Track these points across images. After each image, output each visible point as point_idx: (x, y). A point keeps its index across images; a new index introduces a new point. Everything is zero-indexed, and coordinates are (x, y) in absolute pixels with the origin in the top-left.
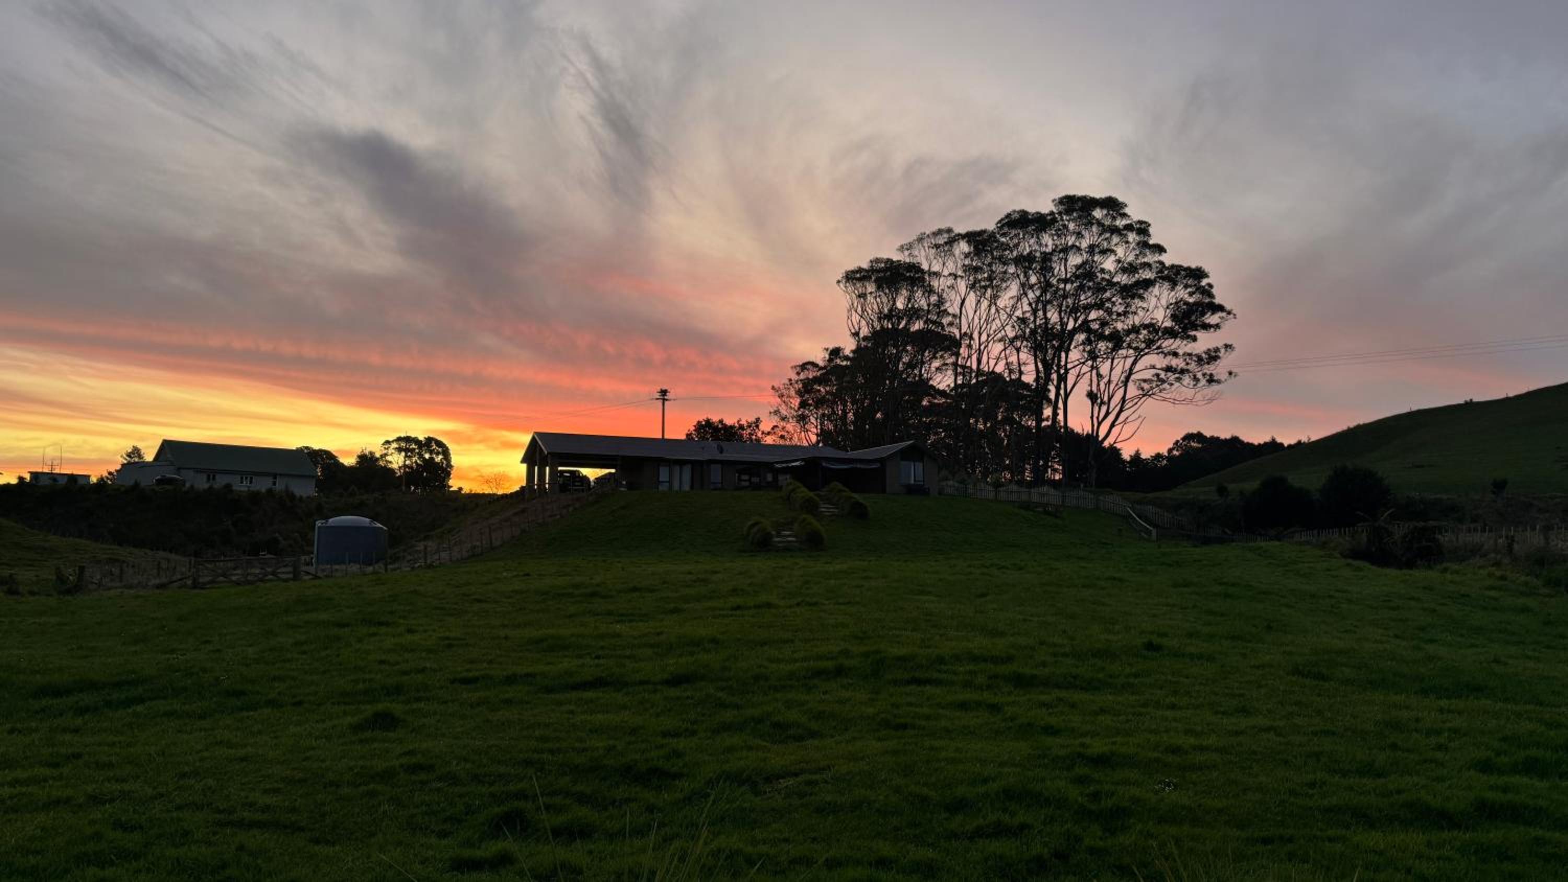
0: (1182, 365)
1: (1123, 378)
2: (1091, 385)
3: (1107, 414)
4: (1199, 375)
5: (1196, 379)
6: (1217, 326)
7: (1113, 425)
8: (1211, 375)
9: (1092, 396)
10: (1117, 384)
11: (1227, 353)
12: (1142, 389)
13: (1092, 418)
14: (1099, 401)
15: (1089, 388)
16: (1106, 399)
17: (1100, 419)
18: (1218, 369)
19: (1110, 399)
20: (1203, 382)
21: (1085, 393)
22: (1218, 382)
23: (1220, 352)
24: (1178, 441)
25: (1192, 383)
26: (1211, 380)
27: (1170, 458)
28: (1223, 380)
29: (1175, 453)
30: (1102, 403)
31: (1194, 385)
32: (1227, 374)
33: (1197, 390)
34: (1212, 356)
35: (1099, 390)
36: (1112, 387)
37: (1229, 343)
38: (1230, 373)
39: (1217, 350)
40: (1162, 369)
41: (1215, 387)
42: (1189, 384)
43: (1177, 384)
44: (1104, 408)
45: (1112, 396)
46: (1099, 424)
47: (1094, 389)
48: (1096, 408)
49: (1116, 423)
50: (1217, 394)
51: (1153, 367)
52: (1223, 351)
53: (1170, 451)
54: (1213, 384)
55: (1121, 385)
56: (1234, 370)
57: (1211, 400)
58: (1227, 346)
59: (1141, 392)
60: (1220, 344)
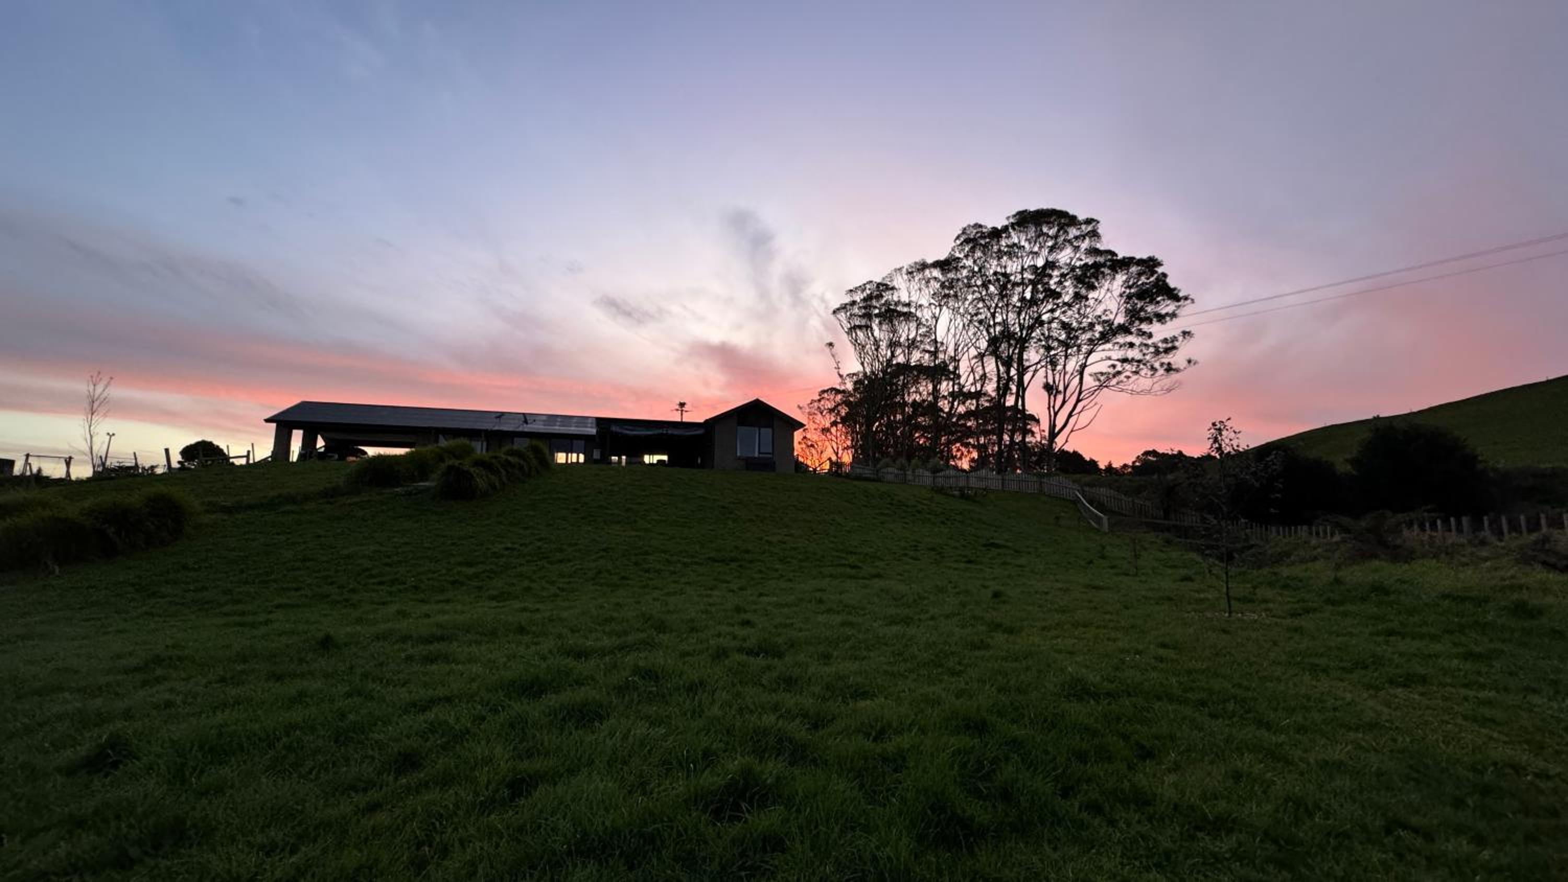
0: (1138, 356)
1: (1078, 368)
2: (1046, 377)
3: (1064, 402)
4: (1157, 365)
5: (1153, 369)
6: (1173, 315)
7: (1070, 415)
8: (1169, 364)
9: (1048, 388)
10: (1072, 374)
11: (1186, 341)
12: (1099, 380)
13: (1049, 408)
14: (1054, 392)
15: (1045, 380)
16: (1061, 388)
17: (1056, 409)
18: (1177, 359)
19: (1066, 388)
20: (1161, 371)
21: (1042, 385)
22: (1177, 370)
23: (1177, 340)
24: (1139, 456)
25: (1150, 373)
26: (1169, 369)
27: (1133, 467)
28: (1182, 368)
29: (1137, 464)
30: (1058, 392)
31: (1152, 375)
32: (1187, 363)
33: (1155, 380)
34: (1170, 346)
35: (1054, 382)
36: (1067, 377)
37: (1188, 330)
38: (1189, 361)
39: (1174, 339)
40: (1118, 360)
41: (1174, 376)
42: (1146, 374)
43: (1135, 377)
44: (1060, 398)
45: (1068, 385)
46: (1056, 414)
47: (1051, 381)
48: (1052, 397)
49: (1074, 413)
50: (1175, 383)
51: (1109, 358)
52: (1181, 339)
53: (1134, 463)
54: (1172, 372)
55: (1076, 374)
56: (1193, 358)
57: (1169, 390)
58: (1186, 334)
59: (1097, 383)
60: (1177, 333)
